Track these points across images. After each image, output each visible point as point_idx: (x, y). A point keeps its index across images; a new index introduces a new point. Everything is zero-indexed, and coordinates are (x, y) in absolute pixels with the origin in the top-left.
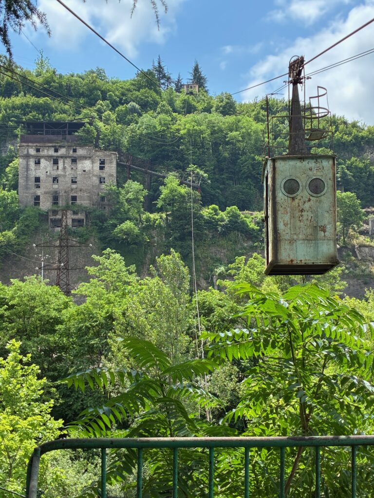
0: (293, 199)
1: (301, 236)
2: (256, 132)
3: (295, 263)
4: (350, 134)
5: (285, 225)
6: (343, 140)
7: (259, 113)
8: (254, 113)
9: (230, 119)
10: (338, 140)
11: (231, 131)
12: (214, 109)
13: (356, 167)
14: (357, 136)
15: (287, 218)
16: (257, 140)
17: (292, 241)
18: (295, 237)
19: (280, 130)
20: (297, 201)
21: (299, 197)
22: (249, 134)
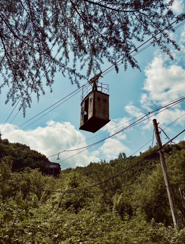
0: (99, 102)
1: (101, 112)
2: (13, 150)
3: (99, 118)
4: (38, 156)
5: (97, 108)
6: (36, 157)
7: (15, 146)
8: (13, 146)
9: (7, 146)
10: (35, 157)
11: (6, 149)
12: (2, 142)
13: (39, 164)
14: (40, 156)
15: (98, 106)
16: (13, 153)
17: (99, 112)
18: (99, 111)
19: (20, 151)
20: (100, 103)
21: (101, 102)
22: (11, 151)
